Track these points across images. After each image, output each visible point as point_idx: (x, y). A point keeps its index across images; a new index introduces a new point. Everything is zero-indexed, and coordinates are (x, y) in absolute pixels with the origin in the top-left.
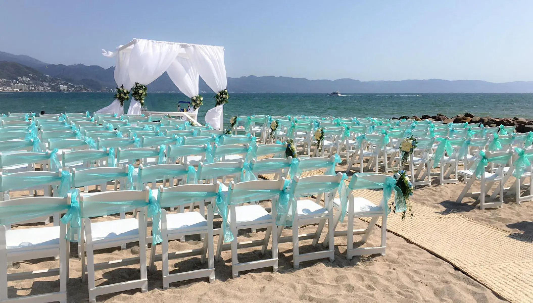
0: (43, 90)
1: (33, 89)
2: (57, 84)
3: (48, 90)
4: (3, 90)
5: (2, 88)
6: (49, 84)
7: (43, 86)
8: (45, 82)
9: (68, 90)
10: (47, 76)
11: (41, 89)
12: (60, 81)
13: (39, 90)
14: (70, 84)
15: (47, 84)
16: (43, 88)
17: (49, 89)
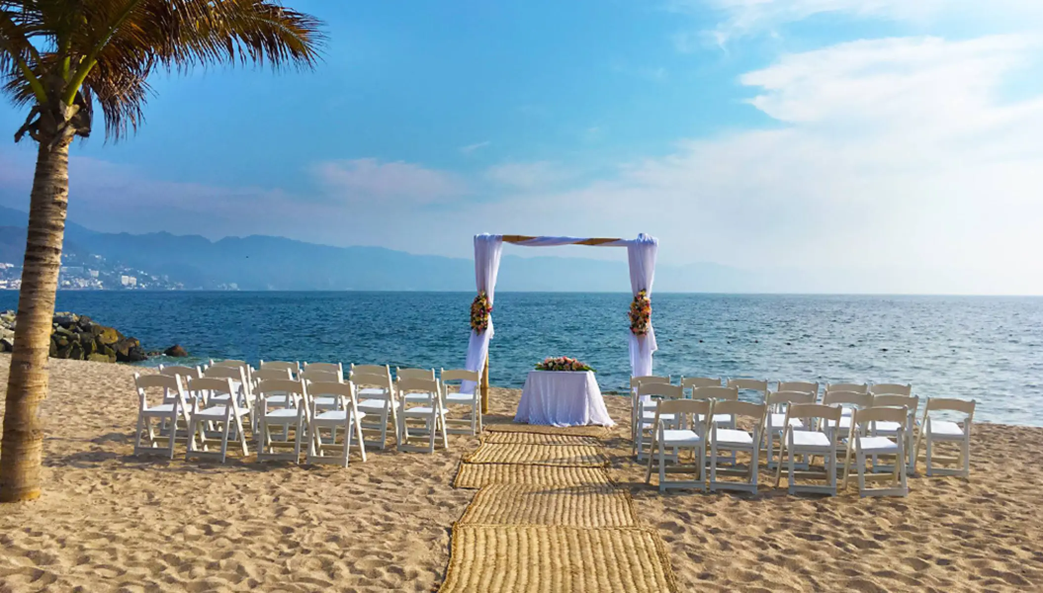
0: (87, 285)
1: (68, 283)
2: (117, 274)
3: (98, 287)
4: (9, 286)
5: (6, 282)
6: (100, 274)
7: (86, 277)
8: (93, 269)
9: (137, 285)
10: (97, 257)
11: (83, 284)
12: (121, 267)
13: (79, 286)
14: (142, 272)
15: (96, 274)
16: (87, 281)
17: (99, 283)
